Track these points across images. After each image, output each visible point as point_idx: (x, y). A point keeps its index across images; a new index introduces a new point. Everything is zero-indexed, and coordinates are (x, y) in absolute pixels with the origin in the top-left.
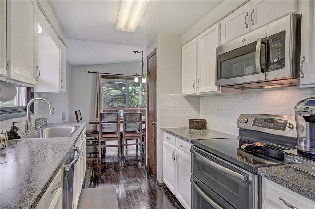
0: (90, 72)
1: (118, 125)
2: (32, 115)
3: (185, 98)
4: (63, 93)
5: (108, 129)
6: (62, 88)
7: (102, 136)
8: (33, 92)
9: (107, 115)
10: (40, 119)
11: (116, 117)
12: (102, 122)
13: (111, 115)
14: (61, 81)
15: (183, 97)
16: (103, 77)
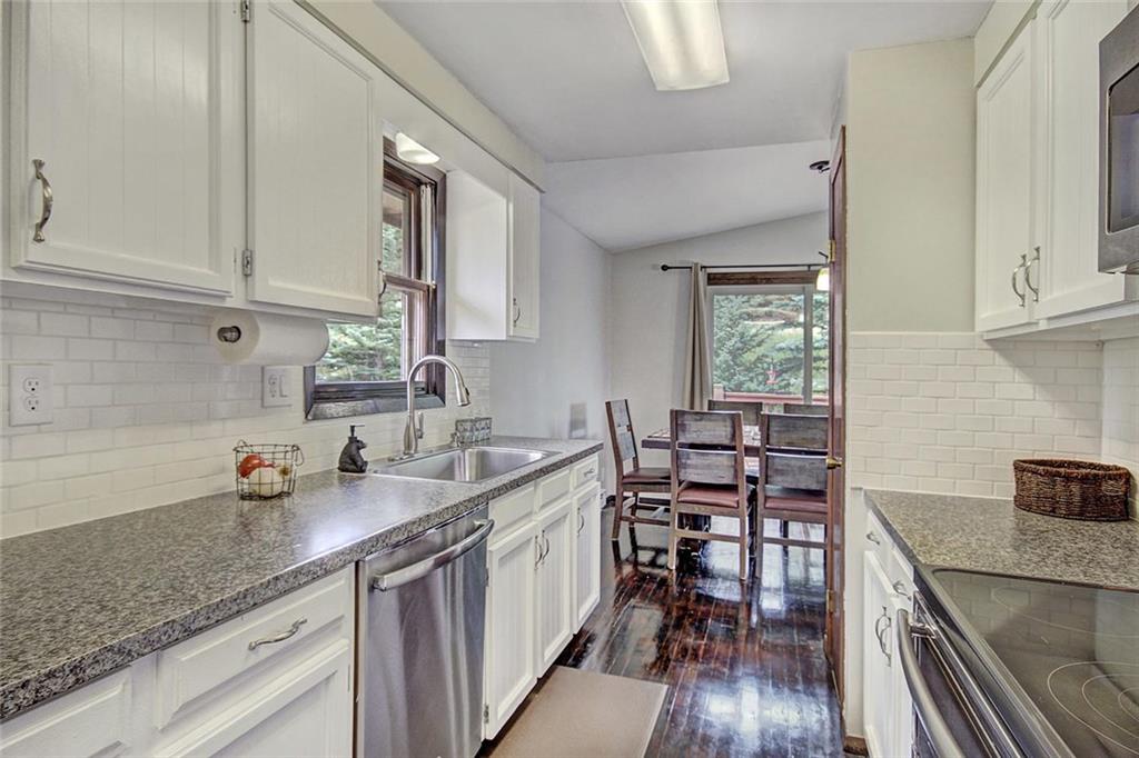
0: (669, 265)
1: (736, 460)
2: (441, 406)
3: (996, 350)
4: (534, 341)
5: (699, 471)
6: (515, 326)
7: (685, 493)
8: (444, 341)
9: (696, 420)
10: (465, 421)
11: (729, 429)
12: (682, 445)
13: (710, 420)
14: (515, 304)
15: (986, 346)
16: (713, 279)
